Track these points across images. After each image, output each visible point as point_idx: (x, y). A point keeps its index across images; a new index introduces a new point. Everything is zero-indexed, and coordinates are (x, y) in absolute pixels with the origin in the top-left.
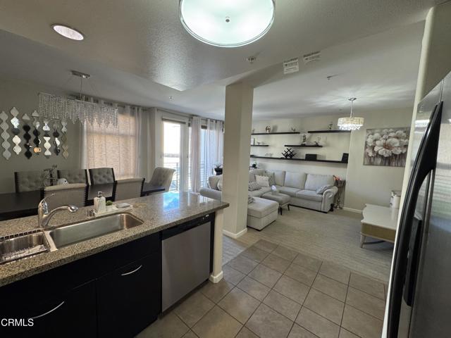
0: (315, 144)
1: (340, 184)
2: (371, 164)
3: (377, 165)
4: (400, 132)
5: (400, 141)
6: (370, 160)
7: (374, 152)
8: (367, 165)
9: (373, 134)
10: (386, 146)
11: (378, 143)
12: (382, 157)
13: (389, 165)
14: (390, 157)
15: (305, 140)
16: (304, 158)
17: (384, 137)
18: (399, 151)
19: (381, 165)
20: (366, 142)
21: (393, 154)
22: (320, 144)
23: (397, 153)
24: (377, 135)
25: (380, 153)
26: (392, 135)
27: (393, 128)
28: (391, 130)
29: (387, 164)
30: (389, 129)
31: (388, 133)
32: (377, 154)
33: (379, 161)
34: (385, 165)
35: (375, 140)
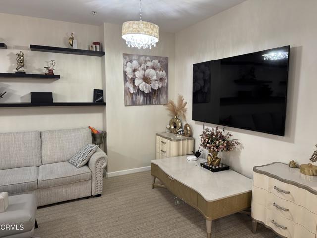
0: (45, 71)
1: (99, 138)
2: (134, 103)
3: (139, 105)
4: (155, 61)
5: (157, 73)
6: (132, 98)
7: (134, 86)
8: (129, 105)
9: (131, 62)
10: (146, 80)
11: (137, 74)
12: (143, 93)
13: (150, 103)
14: (150, 93)
15: (21, 61)
16: (29, 101)
17: (142, 67)
18: (156, 86)
19: (143, 104)
20: (125, 73)
21: (152, 89)
22: (56, 73)
23: (156, 89)
24: (135, 63)
25: (140, 88)
26: (149, 64)
27: (149, 56)
28: (148, 58)
29: (148, 102)
30: (146, 56)
31: (146, 62)
32: (138, 89)
33: (141, 98)
34: (147, 104)
35: (134, 71)
